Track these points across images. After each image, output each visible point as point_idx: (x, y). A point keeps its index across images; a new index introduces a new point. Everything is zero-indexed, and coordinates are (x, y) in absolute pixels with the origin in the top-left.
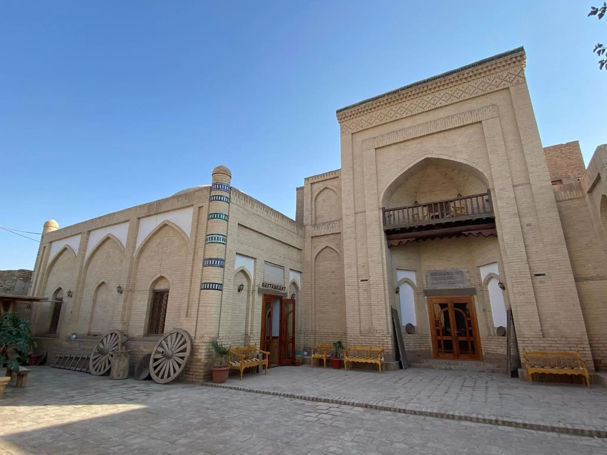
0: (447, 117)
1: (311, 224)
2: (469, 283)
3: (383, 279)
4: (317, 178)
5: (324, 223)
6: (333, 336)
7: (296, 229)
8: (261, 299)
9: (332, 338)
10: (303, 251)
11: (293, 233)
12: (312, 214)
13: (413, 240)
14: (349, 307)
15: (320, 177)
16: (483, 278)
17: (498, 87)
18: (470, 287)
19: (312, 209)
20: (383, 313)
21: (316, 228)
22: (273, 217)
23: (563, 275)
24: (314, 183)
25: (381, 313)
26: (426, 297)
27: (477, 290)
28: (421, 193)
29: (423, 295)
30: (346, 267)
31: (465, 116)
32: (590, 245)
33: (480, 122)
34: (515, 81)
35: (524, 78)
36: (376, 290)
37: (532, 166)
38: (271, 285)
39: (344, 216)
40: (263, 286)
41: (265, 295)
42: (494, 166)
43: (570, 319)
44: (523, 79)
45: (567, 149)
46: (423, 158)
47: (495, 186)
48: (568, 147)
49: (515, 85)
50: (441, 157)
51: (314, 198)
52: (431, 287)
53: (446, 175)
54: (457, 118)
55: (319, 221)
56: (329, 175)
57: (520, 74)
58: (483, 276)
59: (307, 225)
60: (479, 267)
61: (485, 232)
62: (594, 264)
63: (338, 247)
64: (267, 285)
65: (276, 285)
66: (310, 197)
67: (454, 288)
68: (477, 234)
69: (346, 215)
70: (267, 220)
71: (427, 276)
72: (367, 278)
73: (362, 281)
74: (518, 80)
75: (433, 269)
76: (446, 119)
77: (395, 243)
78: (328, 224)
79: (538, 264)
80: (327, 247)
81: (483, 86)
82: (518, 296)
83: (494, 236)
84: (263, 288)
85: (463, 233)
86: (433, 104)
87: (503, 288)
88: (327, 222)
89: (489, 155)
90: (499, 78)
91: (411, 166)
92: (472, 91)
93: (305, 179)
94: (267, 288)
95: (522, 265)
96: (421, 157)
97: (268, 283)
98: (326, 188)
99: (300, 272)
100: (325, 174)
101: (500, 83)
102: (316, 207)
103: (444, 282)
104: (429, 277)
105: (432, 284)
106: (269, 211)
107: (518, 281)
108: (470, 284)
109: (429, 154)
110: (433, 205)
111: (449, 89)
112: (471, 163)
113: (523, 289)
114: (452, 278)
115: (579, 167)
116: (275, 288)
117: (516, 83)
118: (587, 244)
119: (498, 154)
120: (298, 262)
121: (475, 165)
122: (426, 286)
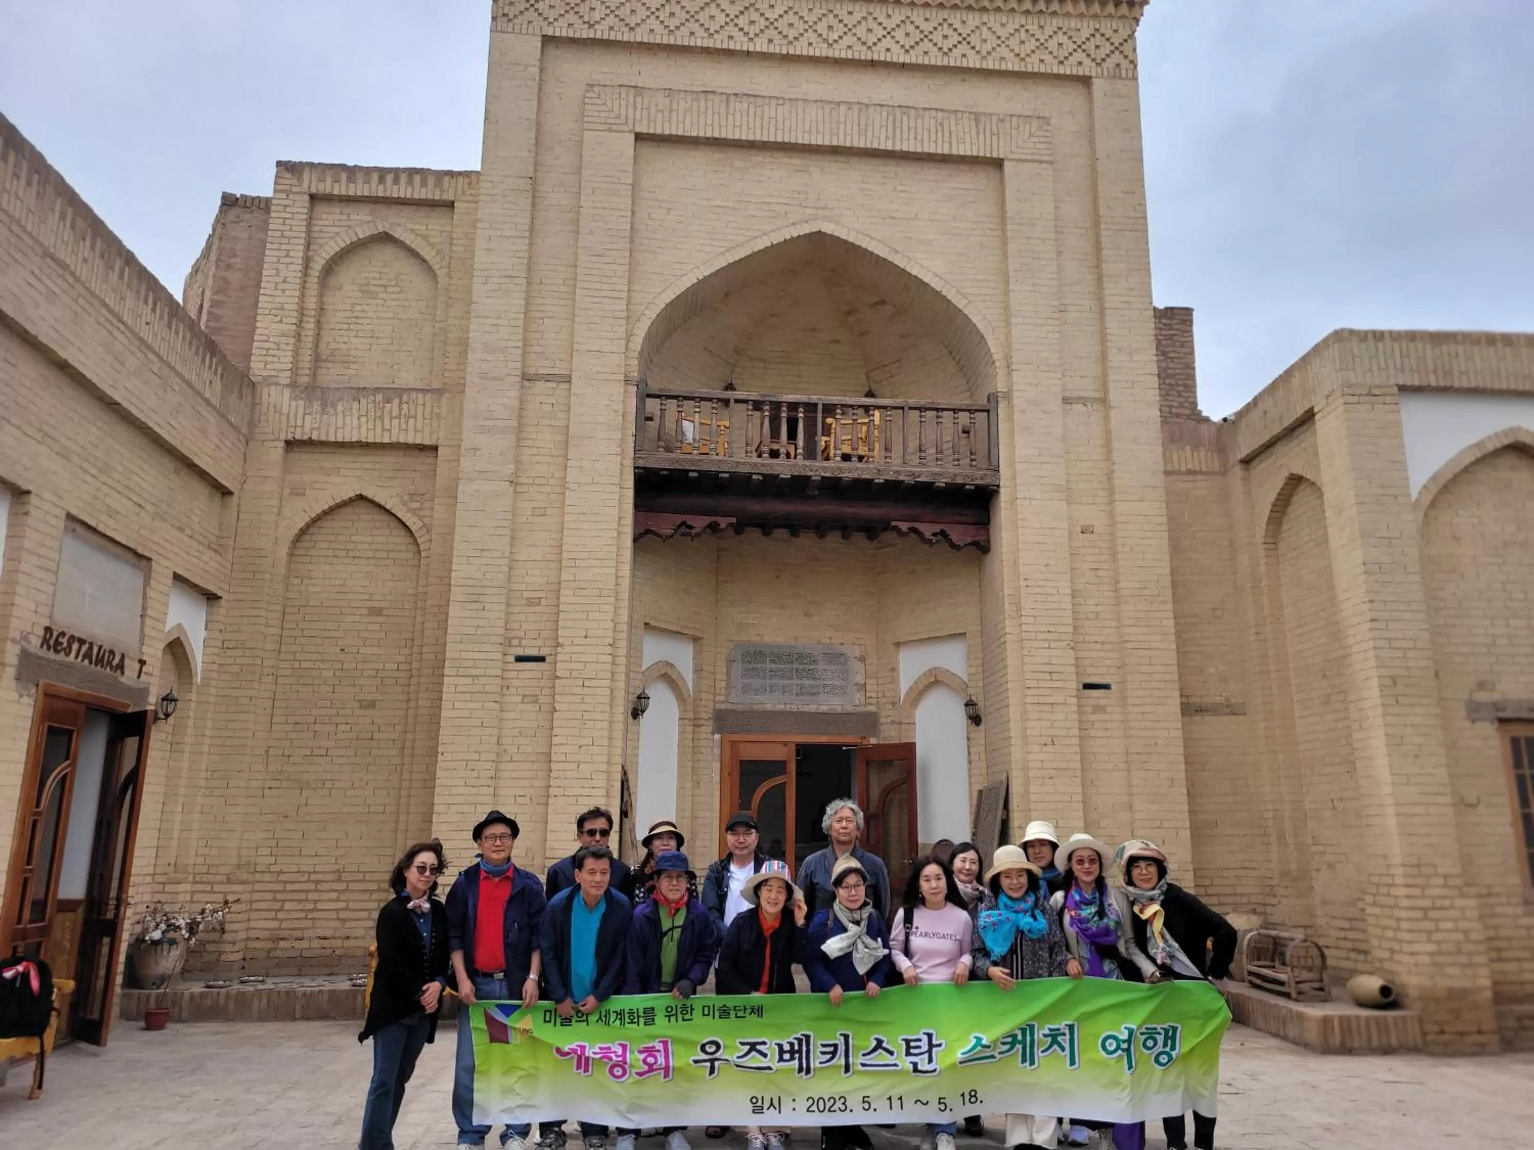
0: (905, 108)
1: (293, 385)
2: (859, 696)
3: (610, 658)
4: (344, 176)
5: (359, 392)
6: (342, 886)
7: (218, 386)
8: (29, 712)
9: (334, 895)
10: (234, 499)
11: (207, 401)
12: (298, 337)
13: (731, 525)
14: (452, 765)
15: (360, 176)
16: (905, 684)
17: (1061, 62)
18: (862, 709)
19: (302, 312)
20: (594, 792)
21: (316, 406)
22: (130, 302)
23: (1157, 693)
24: (328, 199)
25: (586, 792)
26: (717, 737)
27: (883, 720)
28: (752, 359)
29: (710, 729)
30: (456, 594)
31: (957, 124)
32: (1218, 613)
33: (998, 164)
34: (1110, 63)
35: (1134, 63)
36: (577, 699)
37: (1120, 349)
38: (82, 642)
39: (472, 378)
40: (45, 641)
41: (50, 695)
42: (1020, 320)
43: (1158, 824)
44: (1132, 66)
45: (1165, 325)
46: (806, 229)
47: (1015, 387)
48: (1168, 322)
49: (1109, 77)
50: (865, 243)
51: (318, 265)
52: (739, 701)
53: (848, 313)
54: (933, 121)
55: (331, 375)
56: (410, 182)
57: (1126, 48)
58: (906, 679)
59: (270, 381)
60: (898, 645)
61: (958, 534)
62: (1222, 668)
63: (416, 505)
64: (64, 641)
65: (107, 647)
66: (298, 254)
67: (813, 708)
68: (935, 534)
69: (483, 376)
70: (106, 306)
71: (730, 662)
72: (543, 653)
73: (519, 659)
74: (1118, 65)
75: (754, 638)
76: (898, 112)
77: (666, 524)
78: (380, 397)
79: (1095, 654)
80: (361, 497)
81: (1023, 42)
82: (1036, 749)
83: (983, 548)
84: (43, 653)
85: (893, 523)
86: (864, 43)
87: (976, 719)
88: (377, 390)
89: (1012, 281)
90: (1070, 38)
91: (762, 247)
92: (988, 47)
93: (279, 164)
94: (61, 657)
95: (1060, 652)
96: (801, 222)
97: (69, 633)
98: (386, 238)
99: (211, 598)
100: (389, 170)
101: (1071, 54)
102: (322, 309)
103: (784, 688)
104: (738, 667)
105: (746, 689)
106: (118, 264)
107: (1042, 700)
108: (863, 700)
109: (830, 220)
110: (820, 407)
111: (921, 11)
112: (954, 291)
113: (1052, 727)
114: (811, 674)
115: (1184, 385)
116: (99, 661)
117: (1111, 71)
118: (1214, 609)
119: (1034, 285)
120: (209, 547)
121: (965, 301)
122: (722, 698)
